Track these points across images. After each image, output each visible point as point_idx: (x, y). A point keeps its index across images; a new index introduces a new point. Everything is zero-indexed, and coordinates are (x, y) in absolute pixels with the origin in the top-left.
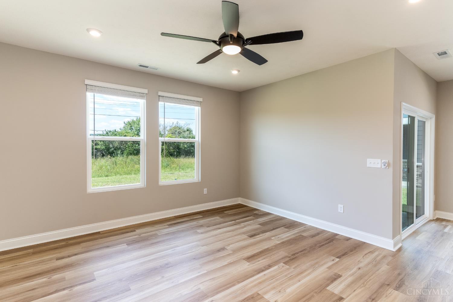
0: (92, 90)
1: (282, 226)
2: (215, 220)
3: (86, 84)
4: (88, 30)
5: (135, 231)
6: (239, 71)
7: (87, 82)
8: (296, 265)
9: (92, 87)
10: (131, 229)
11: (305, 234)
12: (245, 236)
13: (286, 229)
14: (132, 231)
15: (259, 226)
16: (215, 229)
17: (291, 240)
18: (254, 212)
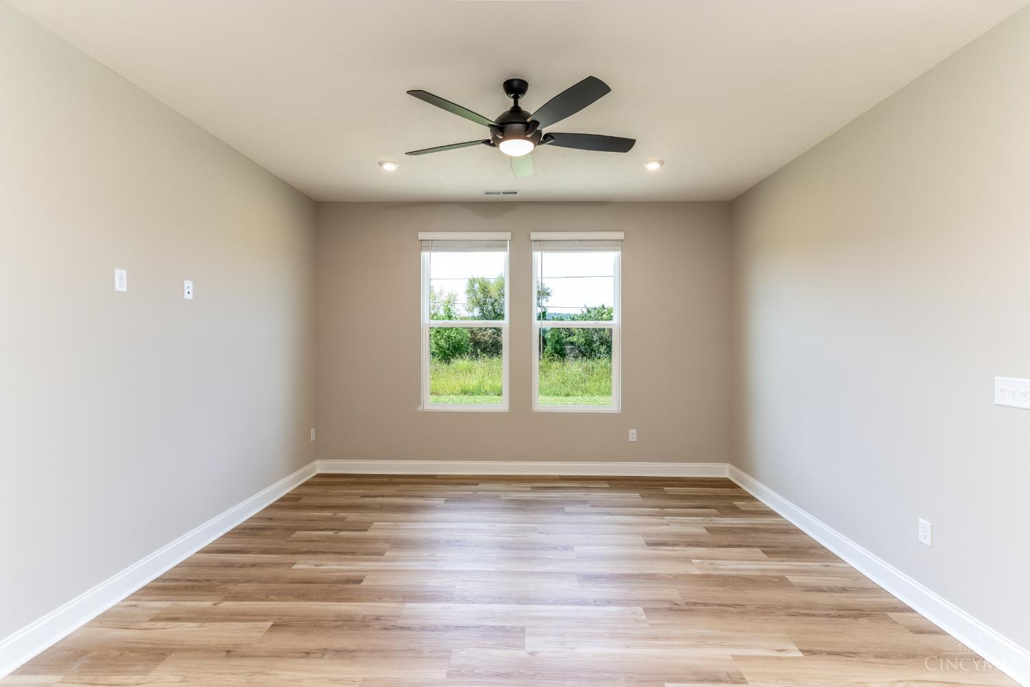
0: (429, 249)
1: (759, 547)
2: (623, 497)
3: (419, 239)
4: (381, 164)
5: (477, 484)
6: (662, 163)
7: (422, 236)
8: (664, 622)
9: (427, 242)
10: (475, 481)
11: (793, 579)
12: (641, 540)
13: (764, 555)
14: (473, 484)
15: (705, 531)
16: (599, 514)
17: (737, 577)
18: (735, 503)
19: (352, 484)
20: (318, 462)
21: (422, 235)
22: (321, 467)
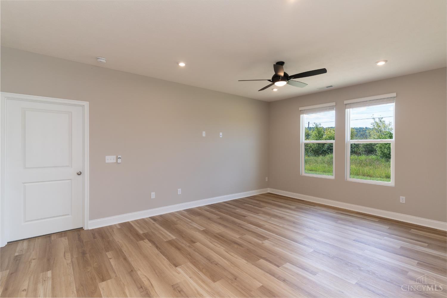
9: (302, 111)
19: (275, 197)
20: (269, 189)
21: (301, 109)
22: (269, 190)
